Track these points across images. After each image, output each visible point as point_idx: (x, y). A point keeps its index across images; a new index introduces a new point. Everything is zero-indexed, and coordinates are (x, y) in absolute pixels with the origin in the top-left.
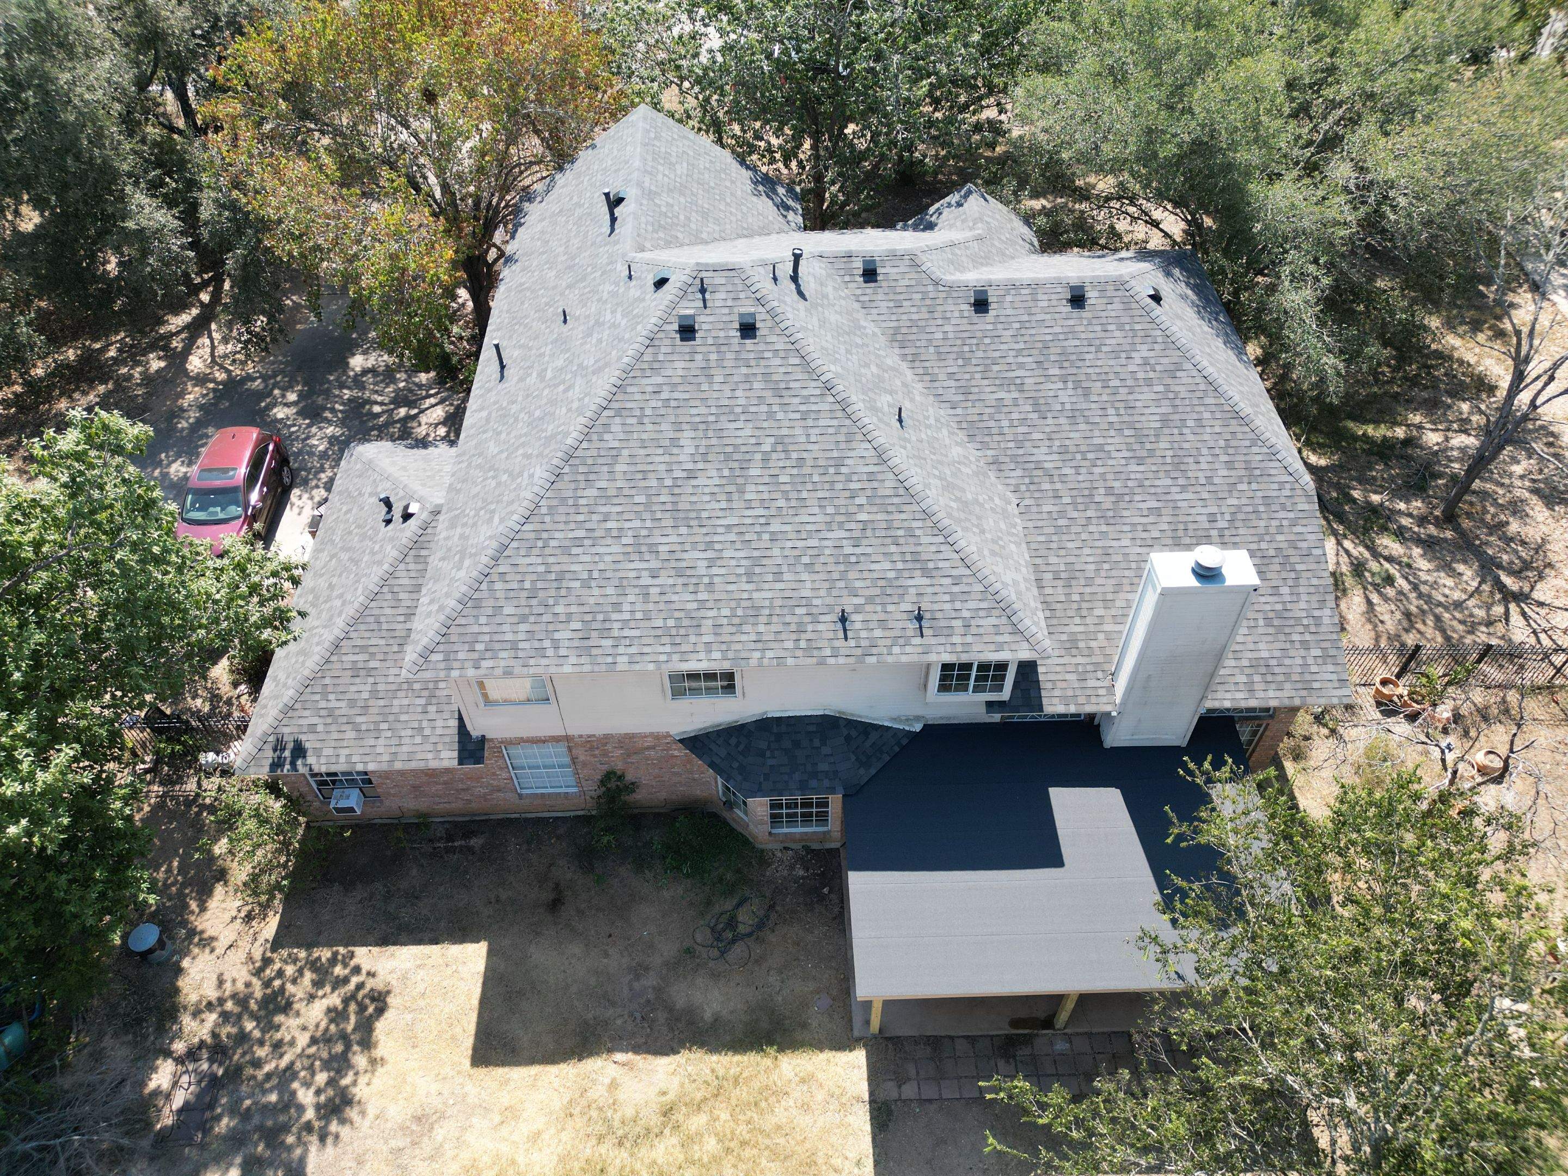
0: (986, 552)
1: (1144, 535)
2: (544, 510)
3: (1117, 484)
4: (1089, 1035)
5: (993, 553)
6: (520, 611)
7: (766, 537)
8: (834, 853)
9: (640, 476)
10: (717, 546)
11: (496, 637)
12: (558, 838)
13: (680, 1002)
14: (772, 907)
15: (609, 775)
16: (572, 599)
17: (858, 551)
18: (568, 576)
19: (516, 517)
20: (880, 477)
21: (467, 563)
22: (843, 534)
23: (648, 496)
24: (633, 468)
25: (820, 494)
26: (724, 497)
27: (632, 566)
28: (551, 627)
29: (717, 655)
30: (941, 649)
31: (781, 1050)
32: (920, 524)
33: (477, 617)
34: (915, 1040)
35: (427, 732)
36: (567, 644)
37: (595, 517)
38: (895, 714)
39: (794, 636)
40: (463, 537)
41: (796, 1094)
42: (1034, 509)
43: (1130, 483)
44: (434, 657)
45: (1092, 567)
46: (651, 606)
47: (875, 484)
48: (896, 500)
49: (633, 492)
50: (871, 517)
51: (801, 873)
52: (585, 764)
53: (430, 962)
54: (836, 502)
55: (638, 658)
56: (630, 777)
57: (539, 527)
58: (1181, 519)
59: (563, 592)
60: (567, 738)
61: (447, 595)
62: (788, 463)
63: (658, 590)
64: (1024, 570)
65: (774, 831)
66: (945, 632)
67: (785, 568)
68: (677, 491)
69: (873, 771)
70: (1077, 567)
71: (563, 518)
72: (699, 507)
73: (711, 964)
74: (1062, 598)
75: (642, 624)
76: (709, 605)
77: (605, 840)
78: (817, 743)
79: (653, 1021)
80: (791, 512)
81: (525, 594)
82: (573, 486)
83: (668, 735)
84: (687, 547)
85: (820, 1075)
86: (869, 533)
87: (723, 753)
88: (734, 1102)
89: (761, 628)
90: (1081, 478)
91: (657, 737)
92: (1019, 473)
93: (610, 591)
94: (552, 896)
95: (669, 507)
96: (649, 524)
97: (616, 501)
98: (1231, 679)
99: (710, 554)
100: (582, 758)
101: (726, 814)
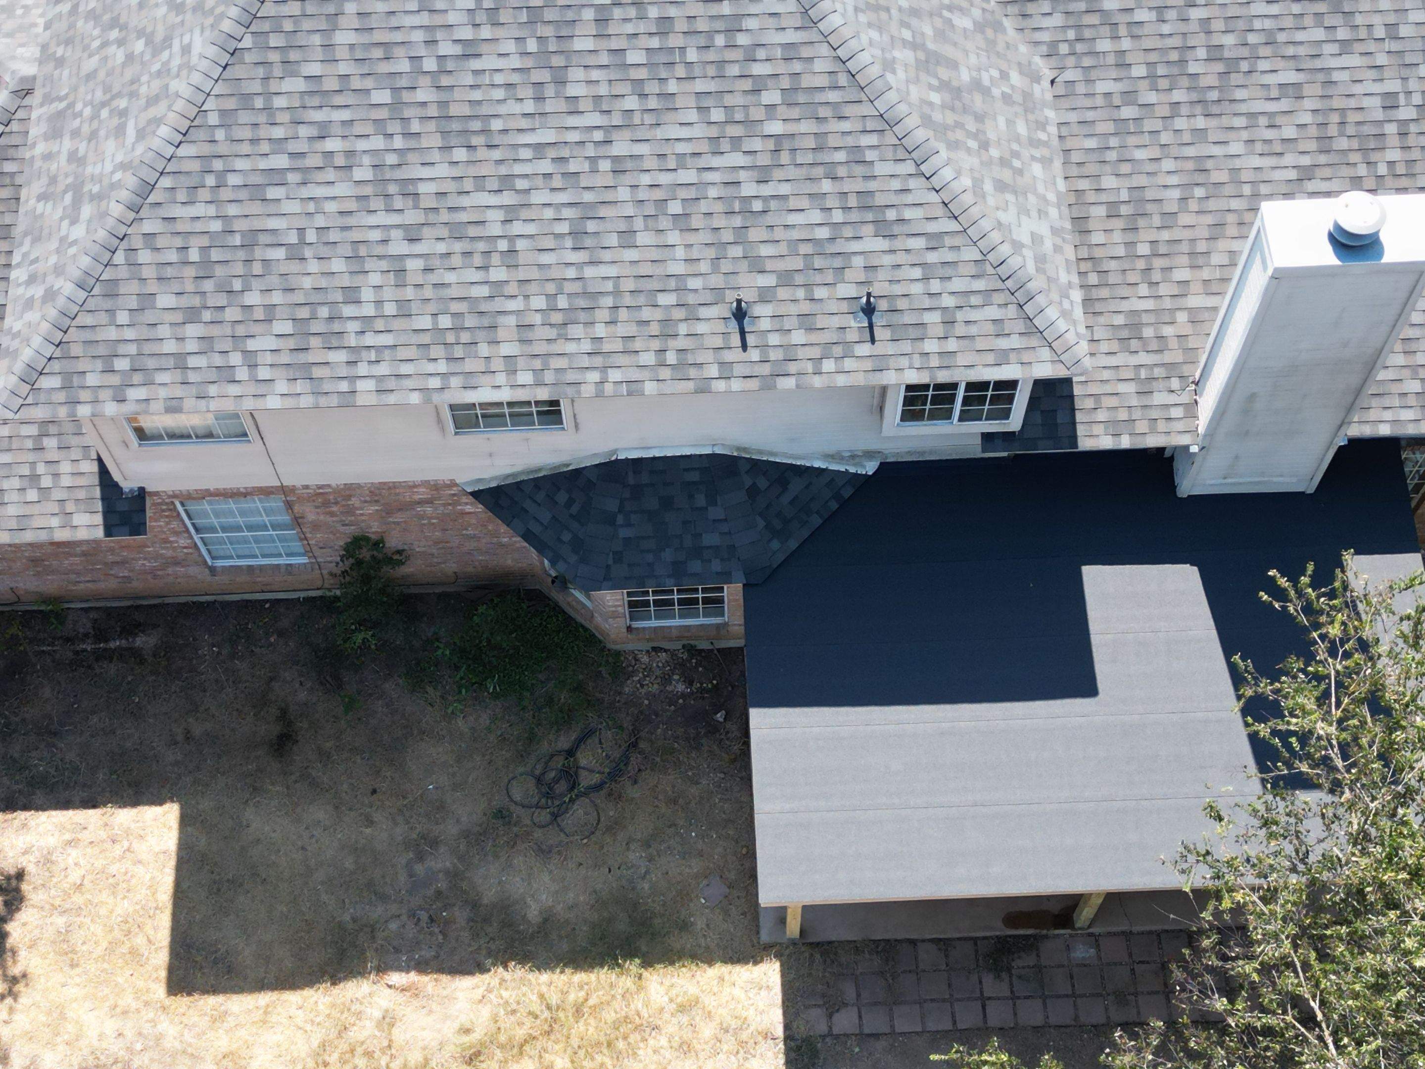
0: (988, 187)
1: (1269, 134)
2: (213, 119)
3: (1229, 40)
4: (1127, 935)
5: (1001, 186)
6: (185, 302)
7: (605, 166)
8: (732, 655)
9: (378, 53)
10: (521, 184)
11: (148, 348)
12: (281, 634)
13: (489, 894)
14: (635, 745)
15: (357, 542)
16: (274, 280)
17: (767, 190)
18: (263, 239)
19: (164, 131)
20: (805, 52)
21: (87, 211)
22: (738, 159)
23: (394, 90)
24: (365, 38)
25: (700, 86)
26: (528, 92)
27: (372, 220)
28: (241, 330)
29: (525, 378)
30: (904, 362)
31: (647, 964)
32: (873, 139)
33: (111, 312)
34: (855, 947)
35: (46, 482)
36: (269, 358)
37: (304, 131)
38: (832, 449)
39: (656, 344)
40: (73, 157)
41: (671, 1029)
42: (1081, 88)
43: (1252, 38)
44: (46, 383)
45: (1176, 194)
46: (409, 293)
47: (797, 67)
48: (833, 96)
49: (369, 83)
50: (791, 128)
51: (681, 687)
52: (316, 526)
53: (86, 836)
54: (729, 100)
55: (391, 384)
56: (393, 542)
57: (206, 149)
58: (1337, 103)
59: (257, 268)
60: (283, 490)
61: (59, 271)
62: (642, 27)
63: (419, 264)
64: (1053, 212)
65: (637, 624)
66: (913, 333)
67: (639, 223)
68: (445, 81)
69: (793, 544)
70: (1149, 194)
71: (247, 133)
72: (485, 110)
73: (538, 834)
74: (1121, 251)
75: (397, 324)
76: (511, 289)
77: (359, 638)
78: (701, 500)
79: (447, 922)
80: (649, 119)
81: (190, 272)
82: (261, 72)
83: (454, 484)
84: (468, 185)
85: (709, 1001)
86: (785, 158)
87: (546, 516)
88: (575, 1042)
89: (600, 330)
90: (1166, 29)
91: (436, 487)
92: (1057, 20)
93: (338, 265)
94: (276, 729)
95: (433, 111)
96: (398, 142)
97: (339, 100)
98: (1395, 388)
99: (507, 198)
100: (311, 517)
101: (557, 596)
